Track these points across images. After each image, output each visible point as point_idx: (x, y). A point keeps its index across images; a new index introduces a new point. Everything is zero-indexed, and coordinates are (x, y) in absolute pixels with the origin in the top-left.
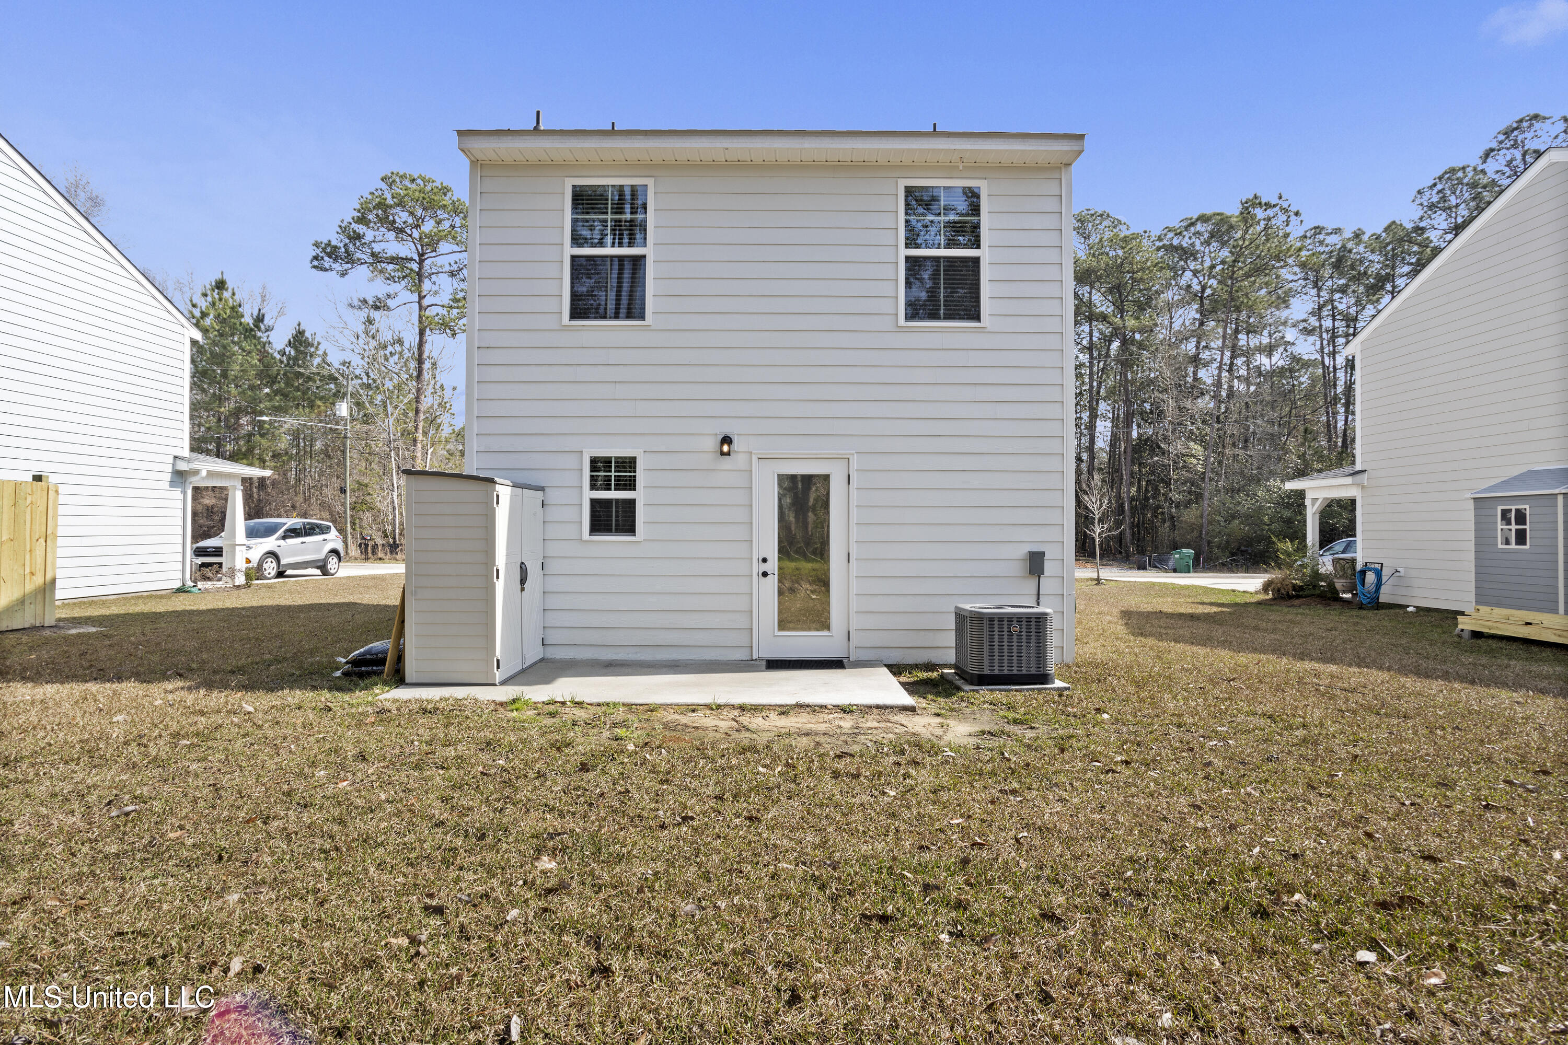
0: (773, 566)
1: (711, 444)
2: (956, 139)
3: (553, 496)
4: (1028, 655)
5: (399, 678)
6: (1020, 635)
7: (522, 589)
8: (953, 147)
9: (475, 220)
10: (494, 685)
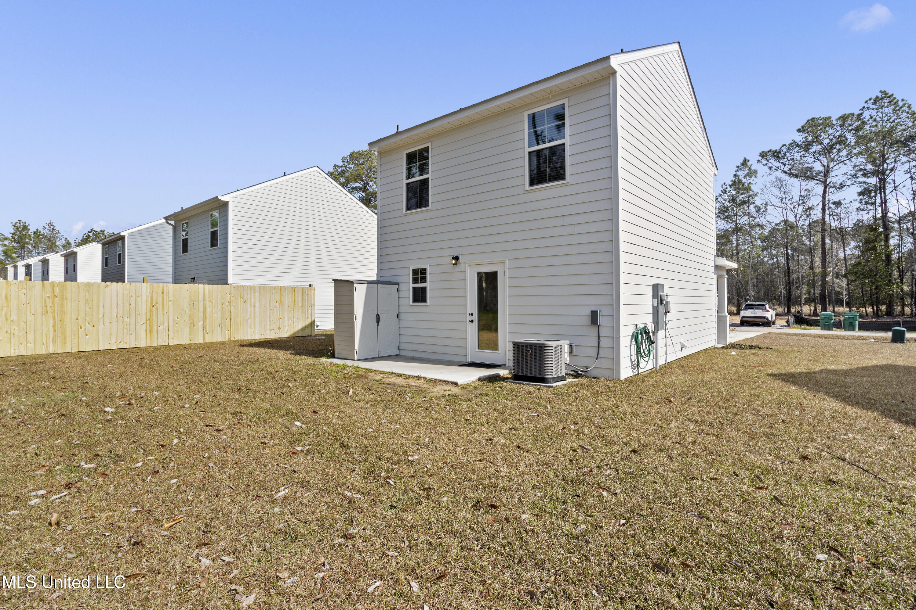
0: (475, 317)
1: (448, 260)
2: (541, 84)
3: (402, 287)
4: (535, 366)
5: (333, 356)
6: (531, 354)
7: (378, 325)
8: (539, 89)
9: (379, 175)
10: (354, 360)
